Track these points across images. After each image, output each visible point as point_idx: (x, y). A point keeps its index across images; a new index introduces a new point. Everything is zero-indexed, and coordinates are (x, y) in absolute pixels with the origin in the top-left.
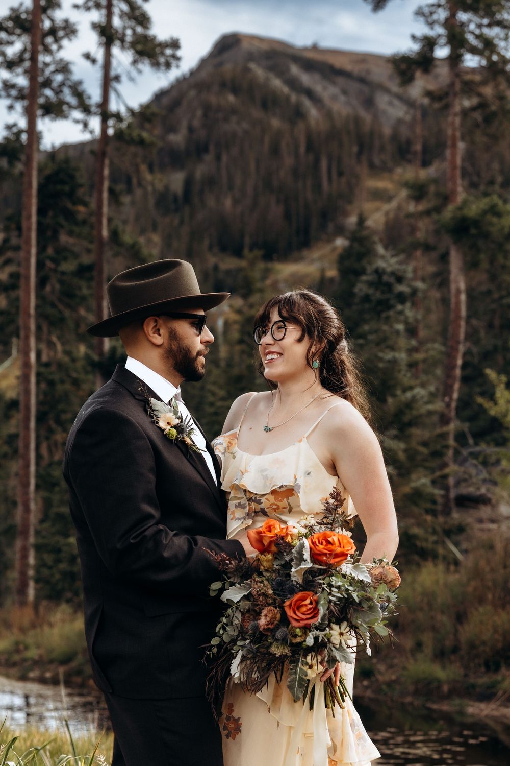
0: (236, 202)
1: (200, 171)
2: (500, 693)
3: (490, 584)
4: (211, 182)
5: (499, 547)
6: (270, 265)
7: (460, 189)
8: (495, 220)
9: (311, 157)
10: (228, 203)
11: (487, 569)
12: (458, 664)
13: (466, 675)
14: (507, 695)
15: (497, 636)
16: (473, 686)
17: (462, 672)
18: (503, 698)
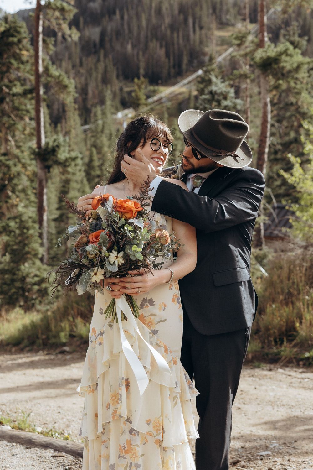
0: (134, 46)
1: (110, 26)
2: (283, 358)
3: (279, 290)
4: (118, 33)
5: (285, 266)
6: (156, 88)
7: (266, 39)
8: (288, 58)
9: (182, 17)
10: (129, 47)
11: (278, 281)
12: (259, 341)
13: (263, 348)
14: (287, 359)
15: (282, 323)
16: (267, 354)
17: (260, 345)
18: (285, 361)
